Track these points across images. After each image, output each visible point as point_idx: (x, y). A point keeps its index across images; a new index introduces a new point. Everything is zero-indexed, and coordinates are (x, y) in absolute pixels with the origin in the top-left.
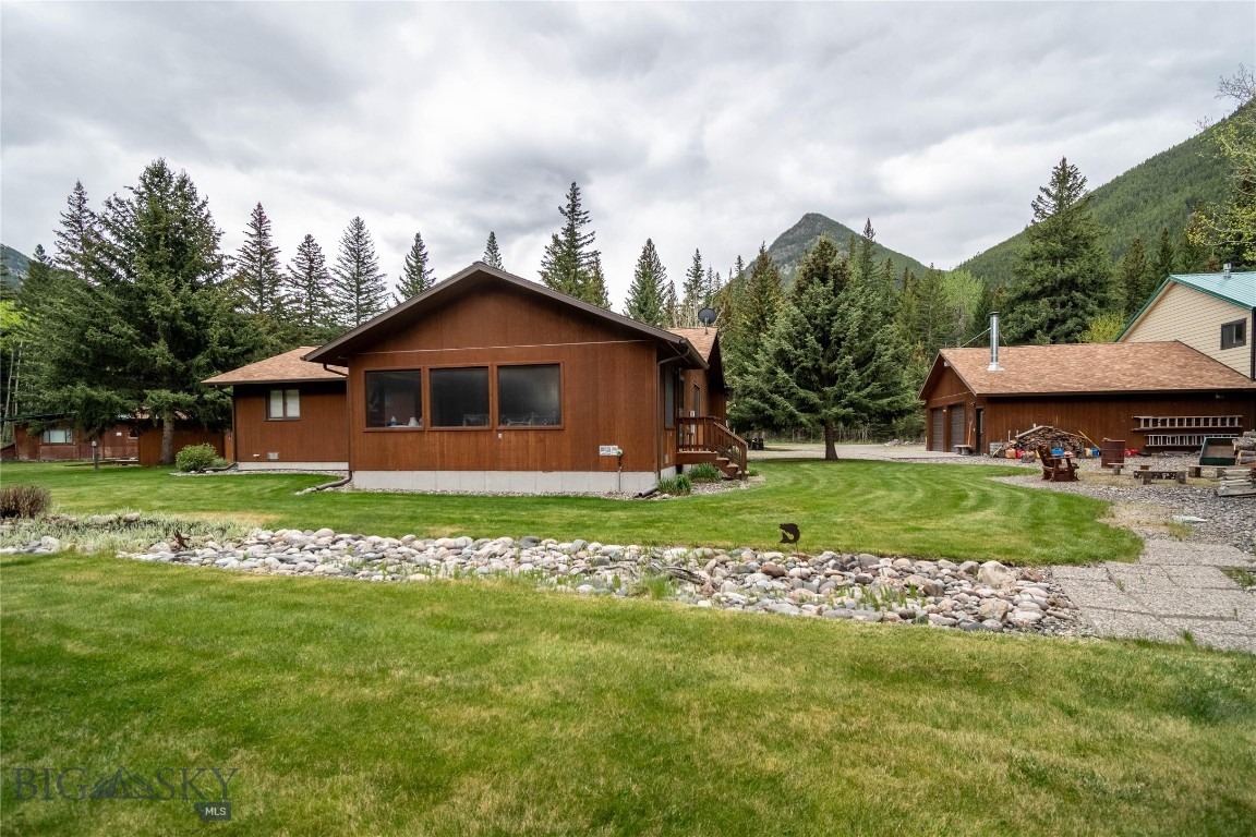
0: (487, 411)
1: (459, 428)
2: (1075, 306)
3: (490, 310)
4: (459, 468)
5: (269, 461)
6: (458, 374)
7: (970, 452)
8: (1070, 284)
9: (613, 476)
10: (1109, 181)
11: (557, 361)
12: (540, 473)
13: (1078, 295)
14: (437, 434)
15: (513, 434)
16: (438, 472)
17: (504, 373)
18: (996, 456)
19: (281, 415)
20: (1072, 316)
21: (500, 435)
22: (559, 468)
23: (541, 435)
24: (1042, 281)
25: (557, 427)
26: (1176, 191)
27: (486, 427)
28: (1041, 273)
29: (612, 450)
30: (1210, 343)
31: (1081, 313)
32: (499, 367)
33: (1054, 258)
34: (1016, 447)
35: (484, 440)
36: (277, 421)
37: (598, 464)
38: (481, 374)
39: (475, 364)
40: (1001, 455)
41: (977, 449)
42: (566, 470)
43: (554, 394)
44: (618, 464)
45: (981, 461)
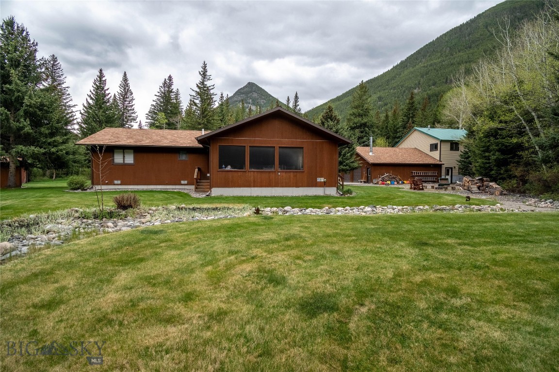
0: (274, 164)
1: (262, 170)
2: (366, 133)
3: (277, 124)
4: (261, 186)
5: (115, 184)
6: (262, 149)
7: (365, 182)
8: (364, 125)
9: (322, 189)
10: (355, 87)
11: (302, 146)
12: (294, 188)
13: (367, 129)
14: (252, 173)
15: (284, 173)
16: (252, 188)
17: (281, 149)
18: (375, 184)
19: (122, 162)
20: (365, 136)
21: (279, 174)
22: (302, 186)
23: (296, 174)
24: (356, 124)
25: (302, 171)
26: (375, 93)
27: (273, 170)
28: (356, 120)
29: (322, 180)
30: (426, 149)
31: (367, 135)
32: (279, 147)
33: (360, 115)
34: (382, 180)
35: (272, 175)
36: (119, 165)
37: (316, 185)
38: (272, 149)
39: (269, 145)
40: (377, 183)
41: (367, 182)
42: (305, 187)
43: (300, 159)
44: (324, 185)
45: (371, 185)
